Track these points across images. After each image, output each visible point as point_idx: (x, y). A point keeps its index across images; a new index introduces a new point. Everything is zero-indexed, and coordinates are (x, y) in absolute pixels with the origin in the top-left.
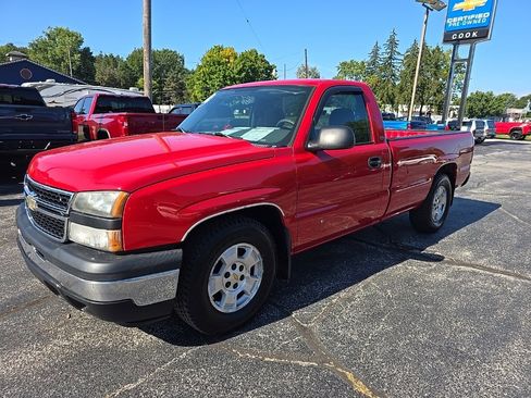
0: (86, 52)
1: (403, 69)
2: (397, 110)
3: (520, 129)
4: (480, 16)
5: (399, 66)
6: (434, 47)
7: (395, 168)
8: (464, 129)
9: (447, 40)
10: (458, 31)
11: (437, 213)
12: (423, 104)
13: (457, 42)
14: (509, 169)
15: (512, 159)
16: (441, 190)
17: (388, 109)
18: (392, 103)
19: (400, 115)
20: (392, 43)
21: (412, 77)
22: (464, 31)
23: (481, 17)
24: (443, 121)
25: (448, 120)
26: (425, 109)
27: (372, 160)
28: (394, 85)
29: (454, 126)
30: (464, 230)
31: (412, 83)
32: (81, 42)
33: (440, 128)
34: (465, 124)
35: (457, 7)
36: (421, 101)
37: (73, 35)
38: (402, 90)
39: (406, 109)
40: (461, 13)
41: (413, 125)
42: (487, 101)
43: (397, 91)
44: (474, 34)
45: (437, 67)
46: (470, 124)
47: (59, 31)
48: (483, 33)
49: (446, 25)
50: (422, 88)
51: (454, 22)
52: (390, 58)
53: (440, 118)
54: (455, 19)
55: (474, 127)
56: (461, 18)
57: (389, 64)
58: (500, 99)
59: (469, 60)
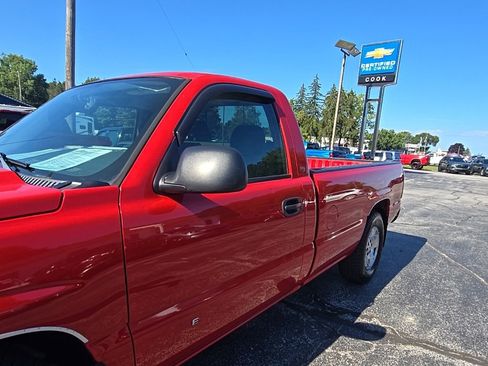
0: (40, 79)
1: (325, 107)
2: (320, 141)
3: (418, 161)
4: (388, 63)
5: (321, 106)
6: (349, 91)
7: (321, 205)
8: (377, 159)
9: (361, 82)
10: (370, 76)
11: (370, 258)
12: (341, 137)
13: (370, 85)
14: (419, 196)
15: (418, 186)
16: (374, 231)
17: (313, 140)
18: (317, 136)
19: (323, 146)
20: (316, 86)
21: (333, 115)
22: (376, 75)
23: (389, 65)
24: (359, 152)
25: (363, 151)
26: (343, 141)
27: (288, 203)
28: (317, 121)
29: (368, 156)
30: (398, 278)
31: (332, 120)
32: (35, 69)
33: (357, 158)
34: (377, 155)
35: (369, 54)
36: (339, 135)
37: (27, 62)
38: (324, 126)
39: (328, 141)
40: (371, 60)
41: (335, 154)
42: (390, 137)
43: (320, 126)
44: (384, 79)
45: (352, 107)
46: (381, 155)
47: (13, 58)
48: (390, 78)
49: (361, 69)
50: (340, 123)
51: (367, 67)
52: (314, 98)
53: (356, 150)
54: (367, 65)
55: (384, 158)
56: (372, 65)
57: (313, 103)
58: (400, 136)
59: (380, 101)
